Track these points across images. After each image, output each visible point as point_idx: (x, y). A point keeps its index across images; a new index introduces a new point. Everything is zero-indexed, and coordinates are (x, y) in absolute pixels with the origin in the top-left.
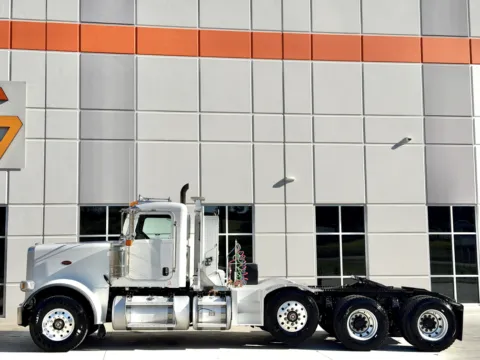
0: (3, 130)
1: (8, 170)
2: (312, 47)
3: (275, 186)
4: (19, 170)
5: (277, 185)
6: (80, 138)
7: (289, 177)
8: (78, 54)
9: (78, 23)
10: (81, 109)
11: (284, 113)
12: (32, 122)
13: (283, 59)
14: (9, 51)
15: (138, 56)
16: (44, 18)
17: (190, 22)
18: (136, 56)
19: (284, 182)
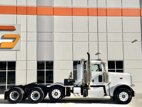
0: (15, 39)
1: (16, 51)
2: (106, 12)
3: (95, 55)
4: (19, 50)
5: (96, 54)
6: (37, 41)
7: (99, 52)
8: (36, 16)
9: (36, 6)
10: (37, 32)
11: (98, 33)
12: (23, 36)
13: (97, 16)
14: (16, 15)
15: (54, 16)
16: (26, 5)
17: (69, 5)
18: (53, 16)
19: (98, 54)
